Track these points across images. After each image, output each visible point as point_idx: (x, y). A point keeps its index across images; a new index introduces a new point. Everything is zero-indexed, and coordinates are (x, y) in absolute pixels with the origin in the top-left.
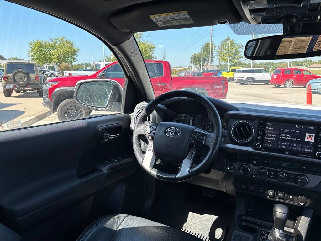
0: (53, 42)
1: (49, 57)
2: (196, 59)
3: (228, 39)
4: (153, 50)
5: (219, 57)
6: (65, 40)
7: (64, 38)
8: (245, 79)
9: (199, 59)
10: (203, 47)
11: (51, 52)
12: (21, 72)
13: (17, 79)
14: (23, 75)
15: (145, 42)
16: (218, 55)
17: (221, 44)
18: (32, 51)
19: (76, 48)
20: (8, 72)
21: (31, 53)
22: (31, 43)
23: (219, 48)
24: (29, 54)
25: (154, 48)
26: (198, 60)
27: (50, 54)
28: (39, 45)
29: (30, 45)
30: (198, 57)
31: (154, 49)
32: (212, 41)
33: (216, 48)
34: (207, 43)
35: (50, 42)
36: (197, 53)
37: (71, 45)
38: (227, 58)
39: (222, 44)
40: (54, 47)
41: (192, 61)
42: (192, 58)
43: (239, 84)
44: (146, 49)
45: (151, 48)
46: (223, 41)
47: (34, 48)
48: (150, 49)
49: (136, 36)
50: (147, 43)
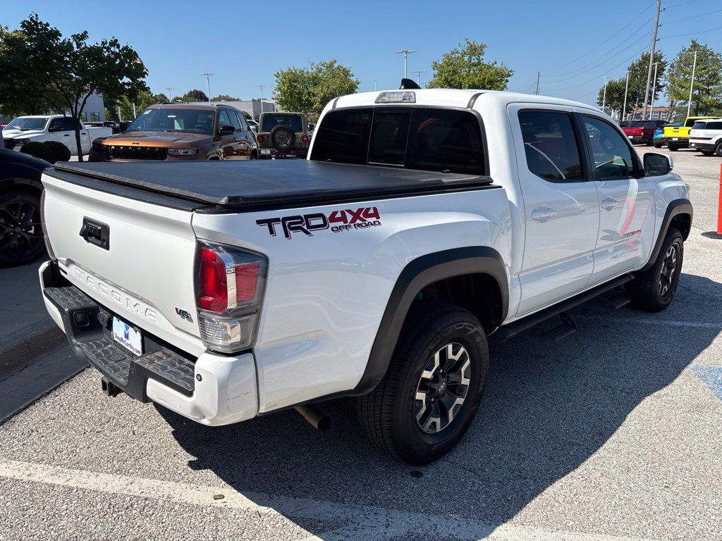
0: (315, 70)
1: (307, 100)
2: (613, 95)
3: (695, 45)
4: (507, 81)
6: (336, 65)
7: (335, 61)
8: (714, 143)
9: (620, 94)
10: (633, 65)
11: (311, 90)
12: (284, 129)
13: (277, 140)
14: (285, 133)
15: (490, 64)
17: (678, 58)
18: (280, 89)
19: (353, 79)
20: (264, 129)
21: (277, 93)
22: (278, 74)
23: (674, 68)
24: (274, 93)
25: (509, 75)
26: (617, 96)
27: (309, 93)
28: (291, 76)
29: (276, 78)
30: (617, 91)
31: (509, 78)
33: (667, 68)
34: (644, 54)
35: (310, 70)
36: (617, 80)
37: (346, 73)
38: (687, 91)
39: (681, 58)
40: (315, 81)
41: (602, 99)
42: (601, 93)
43: (701, 153)
44: (492, 78)
45: (503, 76)
46: (684, 51)
47: (284, 84)
48: (499, 79)
49: (475, 50)
50: (495, 65)
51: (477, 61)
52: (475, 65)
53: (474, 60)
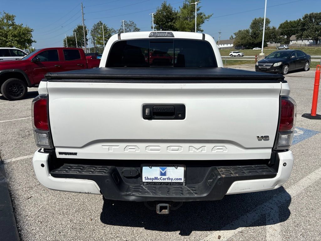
4: (31, 34)
5: (93, 40)
10: (75, 30)
15: (20, 25)
16: (92, 39)
17: (94, 28)
23: (92, 32)
25: (31, 31)
26: (72, 43)
30: (71, 41)
32: (84, 25)
34: (79, 25)
36: (70, 36)
38: (102, 41)
42: (65, 41)
44: (24, 32)
46: (95, 25)
48: (27, 33)
49: (9, 18)
50: (22, 26)
51: (11, 23)
52: (11, 25)
53: (10, 22)
